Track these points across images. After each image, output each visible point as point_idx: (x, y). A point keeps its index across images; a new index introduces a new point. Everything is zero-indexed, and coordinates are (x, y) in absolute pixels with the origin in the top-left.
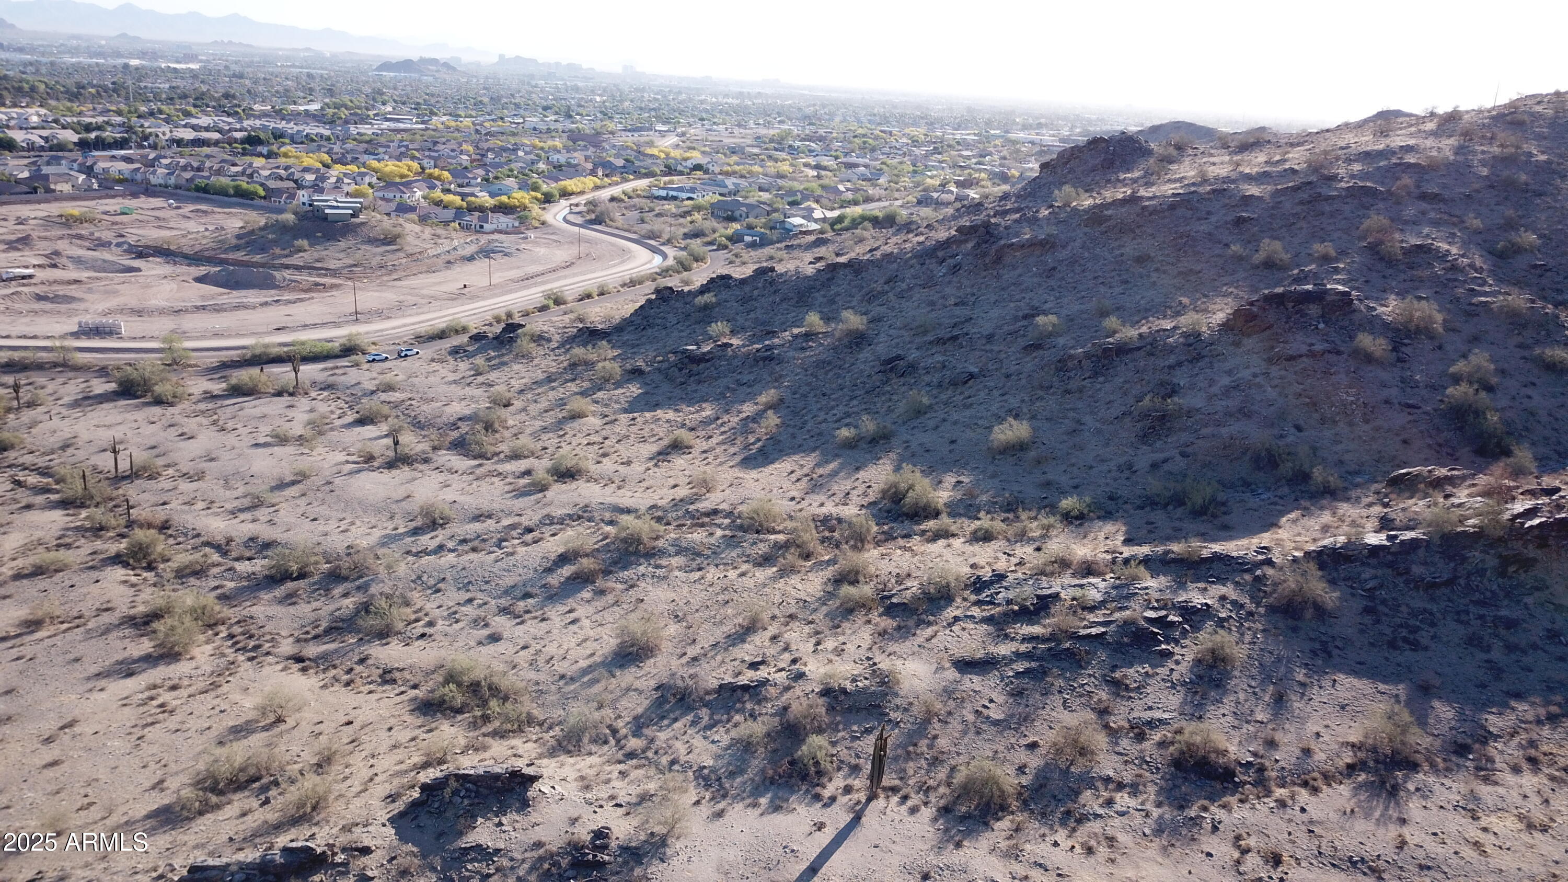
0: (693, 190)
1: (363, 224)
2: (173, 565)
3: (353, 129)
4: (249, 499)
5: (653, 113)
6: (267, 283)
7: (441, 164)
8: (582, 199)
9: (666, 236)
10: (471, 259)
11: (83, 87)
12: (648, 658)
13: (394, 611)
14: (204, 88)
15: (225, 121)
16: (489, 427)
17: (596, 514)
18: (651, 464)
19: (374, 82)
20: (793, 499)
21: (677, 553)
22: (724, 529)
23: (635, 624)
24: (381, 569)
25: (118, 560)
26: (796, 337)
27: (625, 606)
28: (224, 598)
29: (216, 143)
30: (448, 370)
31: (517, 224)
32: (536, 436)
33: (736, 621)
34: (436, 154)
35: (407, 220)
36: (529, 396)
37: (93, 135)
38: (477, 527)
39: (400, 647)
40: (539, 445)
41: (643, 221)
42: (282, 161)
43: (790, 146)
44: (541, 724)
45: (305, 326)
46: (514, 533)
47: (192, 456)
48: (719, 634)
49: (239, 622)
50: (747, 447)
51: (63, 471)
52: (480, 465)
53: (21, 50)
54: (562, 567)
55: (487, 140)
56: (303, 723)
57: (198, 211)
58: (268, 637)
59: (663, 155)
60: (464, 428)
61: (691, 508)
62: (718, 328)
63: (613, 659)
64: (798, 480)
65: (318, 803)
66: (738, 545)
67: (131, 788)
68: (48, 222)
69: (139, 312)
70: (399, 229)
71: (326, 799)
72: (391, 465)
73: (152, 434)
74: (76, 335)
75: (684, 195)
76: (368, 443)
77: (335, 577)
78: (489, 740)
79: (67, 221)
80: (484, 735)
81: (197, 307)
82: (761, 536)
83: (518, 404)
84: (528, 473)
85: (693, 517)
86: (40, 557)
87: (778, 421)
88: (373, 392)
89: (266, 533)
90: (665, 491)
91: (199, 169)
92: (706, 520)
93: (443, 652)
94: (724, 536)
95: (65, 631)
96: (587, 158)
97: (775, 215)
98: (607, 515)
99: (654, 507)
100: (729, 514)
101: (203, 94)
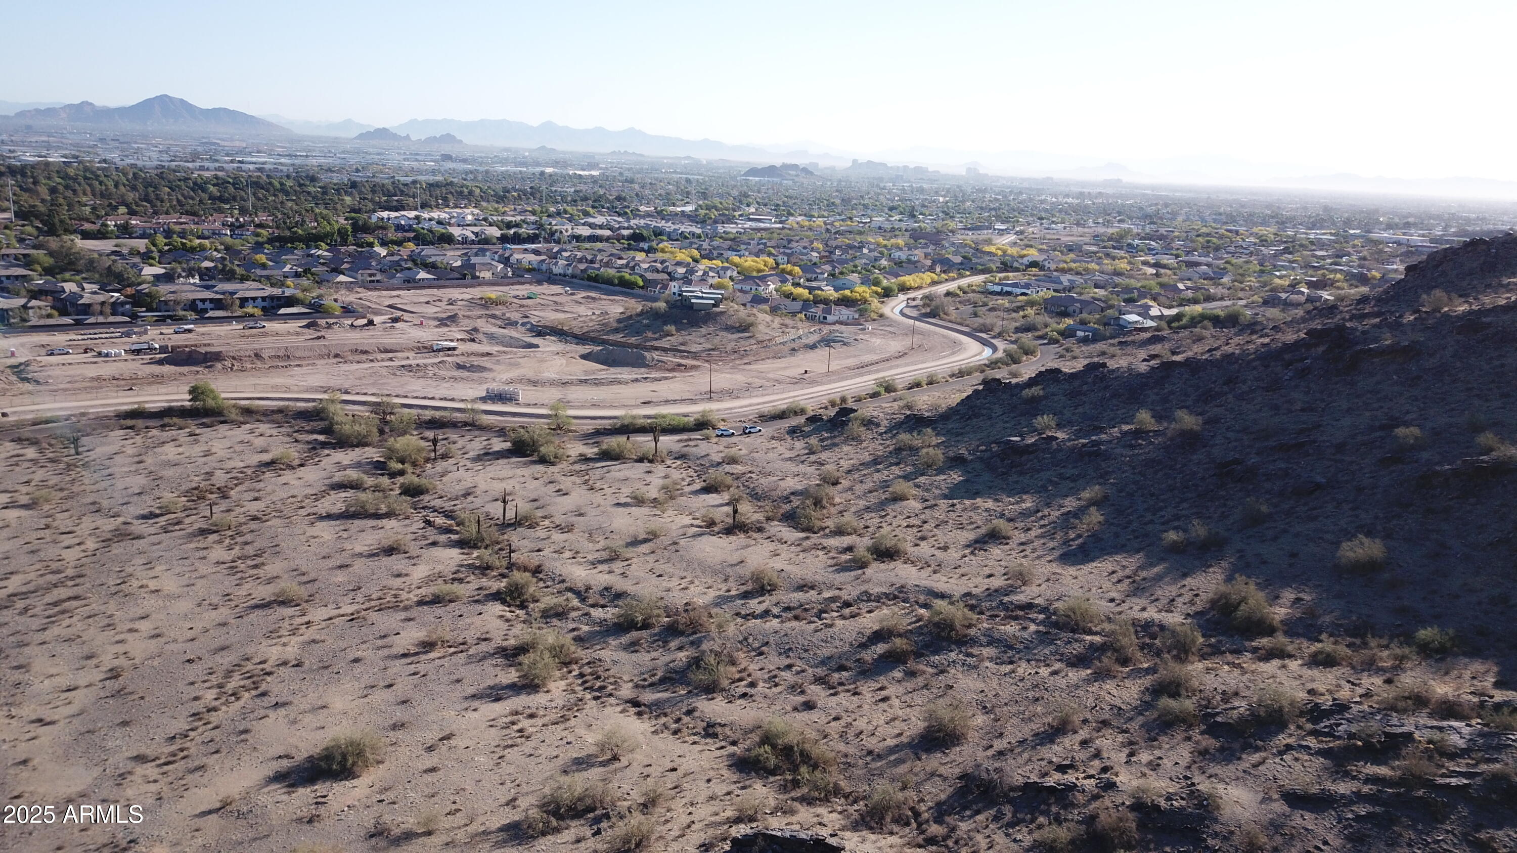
0: (1027, 286)
1: (722, 313)
2: (541, 606)
3: (720, 228)
4: (607, 552)
5: (993, 213)
6: (638, 362)
7: (793, 260)
8: (919, 294)
9: (997, 330)
10: (813, 347)
11: (508, 192)
12: (955, 745)
13: (721, 668)
14: (601, 192)
15: (616, 220)
16: (818, 503)
17: (911, 596)
18: (967, 551)
19: (742, 186)
20: (1112, 600)
21: (989, 644)
22: (1038, 625)
23: (943, 711)
24: (713, 627)
25: (497, 596)
26: (1125, 434)
27: (935, 691)
28: (579, 640)
29: (607, 239)
30: (783, 448)
31: (857, 316)
32: (859, 514)
33: (1046, 721)
34: (789, 251)
35: (760, 311)
36: (856, 476)
37: (512, 231)
38: (800, 596)
39: (723, 704)
40: (862, 524)
41: (976, 315)
42: (659, 255)
43: (1129, 245)
44: (846, 796)
45: (667, 402)
46: (834, 606)
47: (565, 510)
48: (1027, 731)
49: (589, 663)
50: (1066, 542)
51: (463, 515)
52: (807, 538)
53: (465, 161)
54: (876, 644)
55: (836, 239)
56: (635, 764)
57: (588, 297)
58: (612, 680)
59: (1000, 253)
60: (796, 502)
61: (1006, 599)
62: (1043, 420)
63: (919, 742)
64: (1119, 581)
65: (641, 841)
66: (1052, 642)
67: (490, 801)
68: (472, 302)
69: (534, 383)
70: (752, 318)
71: (648, 838)
72: (729, 531)
73: (535, 488)
74: (484, 399)
75: (1018, 291)
76: (711, 510)
77: (672, 630)
78: (796, 805)
79: (486, 303)
80: (793, 799)
81: (580, 381)
82: (1077, 636)
83: (845, 483)
84: (850, 549)
85: (1007, 609)
86: (439, 588)
87: (1101, 518)
88: (719, 464)
89: (620, 584)
90: (979, 580)
91: (592, 262)
92: (1021, 613)
93: (761, 714)
94: (1038, 632)
95: (451, 655)
96: (926, 255)
97: (1110, 312)
98: (922, 598)
99: (968, 594)
100: (1044, 610)
101: (600, 197)
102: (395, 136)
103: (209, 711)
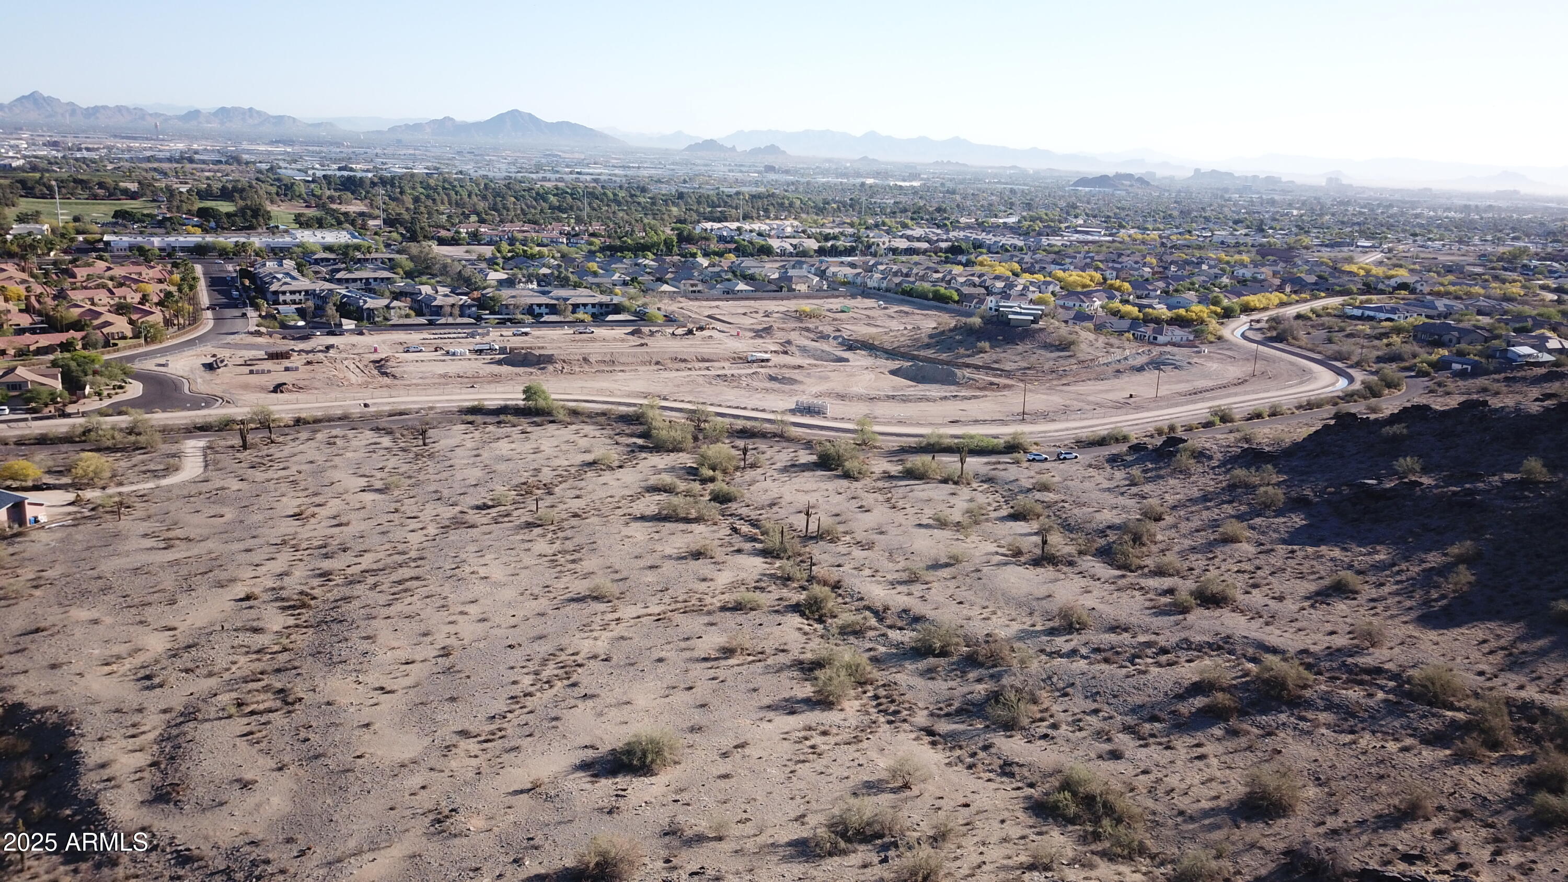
0: (1394, 310)
1: (1041, 330)
2: (839, 621)
3: (1044, 241)
4: (907, 573)
5: (1357, 228)
6: (948, 379)
7: (1123, 275)
8: (1264, 316)
9: (1355, 359)
10: (1140, 369)
11: (828, 203)
12: (1280, 817)
13: (1022, 705)
14: (921, 203)
15: (935, 233)
16: (1137, 539)
17: (1238, 648)
18: (1306, 604)
19: (1070, 196)
20: (1481, 673)
21: (1326, 709)
22: (1387, 692)
23: (1268, 776)
24: (1015, 662)
25: (796, 608)
26: (1507, 483)
27: (1260, 754)
28: (875, 660)
29: (925, 252)
30: (1100, 478)
31: (1191, 337)
32: (1183, 554)
33: (1391, 801)
34: (1119, 266)
35: (1083, 328)
36: (1182, 513)
37: (829, 244)
38: (1112, 638)
39: (1022, 742)
40: (1186, 565)
41: (1330, 341)
42: (977, 269)
43: (1524, 266)
44: (1153, 857)
45: (976, 422)
46: (1149, 652)
47: (867, 527)
48: (1369, 810)
49: (884, 685)
50: (1427, 603)
51: (768, 525)
52: (1123, 576)
53: (787, 172)
54: (1194, 697)
55: (1172, 253)
56: (926, 795)
57: (901, 311)
58: (907, 705)
59: (1362, 273)
60: (1112, 537)
61: (1350, 660)
62: (1406, 462)
63: (1239, 808)
64: (1491, 652)
65: (929, 874)
66: (1403, 714)
67: (780, 814)
68: (786, 315)
69: (842, 397)
70: (1074, 337)
71: (936, 873)
72: (1037, 562)
73: (838, 502)
74: (793, 412)
75: (1382, 316)
76: (1019, 538)
77: (971, 661)
78: (1096, 859)
79: (801, 316)
80: (1093, 853)
81: (888, 397)
82: (1434, 710)
83: (1169, 519)
84: (1171, 591)
85: (1350, 672)
86: (741, 595)
87: (1472, 579)
88: (1029, 490)
89: (919, 608)
90: (1319, 636)
91: (907, 275)
92: (1367, 678)
93: (1063, 758)
94: (1386, 701)
95: (749, 663)
96: (1275, 274)
97: (1496, 342)
98: (1250, 651)
99: (1305, 652)
100: (1395, 677)
101: (920, 208)
102: (722, 148)
103: (525, 695)
